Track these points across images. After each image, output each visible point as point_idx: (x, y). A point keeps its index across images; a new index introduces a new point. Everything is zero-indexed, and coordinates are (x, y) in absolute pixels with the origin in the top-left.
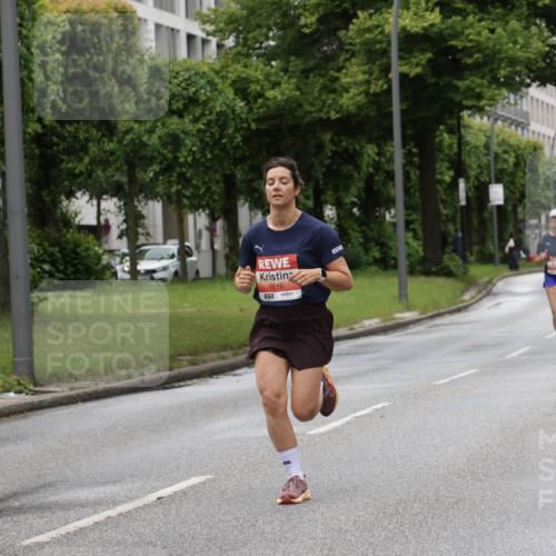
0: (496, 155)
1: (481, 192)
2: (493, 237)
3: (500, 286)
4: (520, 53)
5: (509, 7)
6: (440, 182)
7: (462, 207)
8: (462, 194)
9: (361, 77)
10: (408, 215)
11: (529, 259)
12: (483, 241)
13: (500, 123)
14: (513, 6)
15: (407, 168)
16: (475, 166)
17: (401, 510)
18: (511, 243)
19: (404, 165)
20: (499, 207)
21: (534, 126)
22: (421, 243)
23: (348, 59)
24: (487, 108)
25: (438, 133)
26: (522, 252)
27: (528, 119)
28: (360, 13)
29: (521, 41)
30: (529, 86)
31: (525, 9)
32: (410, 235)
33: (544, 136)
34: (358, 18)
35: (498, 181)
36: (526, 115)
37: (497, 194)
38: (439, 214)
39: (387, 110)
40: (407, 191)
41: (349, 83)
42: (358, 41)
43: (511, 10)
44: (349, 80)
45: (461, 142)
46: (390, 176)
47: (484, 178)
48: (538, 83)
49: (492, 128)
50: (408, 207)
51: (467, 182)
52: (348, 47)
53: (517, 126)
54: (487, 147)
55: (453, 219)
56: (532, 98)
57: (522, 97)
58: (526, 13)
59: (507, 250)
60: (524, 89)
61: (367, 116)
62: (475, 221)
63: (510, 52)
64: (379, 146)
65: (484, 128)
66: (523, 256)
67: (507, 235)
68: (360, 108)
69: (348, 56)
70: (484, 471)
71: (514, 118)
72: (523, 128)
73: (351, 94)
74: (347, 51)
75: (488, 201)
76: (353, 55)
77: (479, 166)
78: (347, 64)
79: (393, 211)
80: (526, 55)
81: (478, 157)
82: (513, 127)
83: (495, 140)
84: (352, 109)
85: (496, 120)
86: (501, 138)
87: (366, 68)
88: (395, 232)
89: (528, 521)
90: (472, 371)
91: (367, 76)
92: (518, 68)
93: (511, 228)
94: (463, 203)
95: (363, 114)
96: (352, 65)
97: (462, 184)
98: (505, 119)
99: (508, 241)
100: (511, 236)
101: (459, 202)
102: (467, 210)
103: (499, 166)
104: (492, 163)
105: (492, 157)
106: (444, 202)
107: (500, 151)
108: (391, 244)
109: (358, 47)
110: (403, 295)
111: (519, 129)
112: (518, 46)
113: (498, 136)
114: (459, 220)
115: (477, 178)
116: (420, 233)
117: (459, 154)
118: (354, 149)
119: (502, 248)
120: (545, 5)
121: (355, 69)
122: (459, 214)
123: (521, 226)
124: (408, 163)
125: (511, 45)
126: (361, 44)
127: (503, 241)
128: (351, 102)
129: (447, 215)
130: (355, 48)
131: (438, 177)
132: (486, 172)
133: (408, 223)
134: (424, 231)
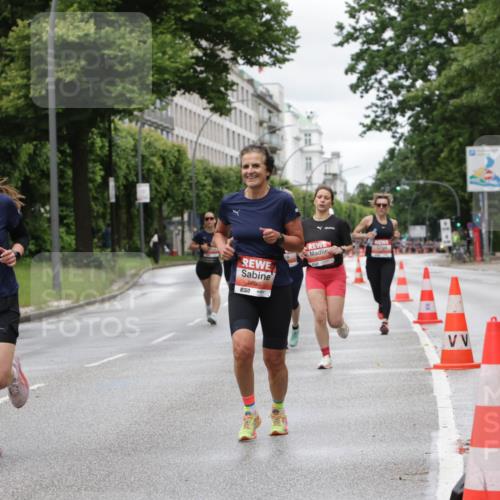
0: (143, 157)
1: (129, 191)
2: (139, 232)
3: (146, 277)
4: (168, 63)
5: (158, 20)
6: (93, 181)
7: (112, 204)
8: (112, 191)
9: (19, 81)
10: (62, 211)
11: (172, 253)
12: (130, 236)
13: (146, 127)
14: (162, 20)
15: (61, 167)
16: (124, 167)
17: (56, 483)
18: (155, 238)
19: (59, 164)
20: (145, 205)
21: (177, 131)
22: (73, 237)
23: (8, 64)
24: (136, 113)
25: (90, 135)
26: (166, 247)
27: (172, 124)
28: (19, 22)
29: (170, 52)
30: (174, 94)
31: (173, 22)
32: (63, 230)
33: (187, 140)
34: (17, 26)
35: (145, 180)
36: (171, 120)
37: (144, 192)
38: (90, 210)
39: (43, 113)
40: (61, 188)
41: (8, 87)
42: (17, 47)
43: (159, 23)
44: (8, 83)
45: (111, 144)
46: (46, 175)
47: (132, 178)
48: (182, 91)
49: (140, 132)
50: (61, 203)
51: (116, 181)
52: (8, 53)
53: (162, 130)
54: (135, 149)
55: (103, 216)
56: (176, 105)
57: (168, 104)
58: (174, 27)
59: (151, 244)
60: (170, 97)
61: (26, 118)
62: (124, 217)
63: (159, 61)
64: (36, 146)
65: (133, 132)
66: (167, 250)
67: (152, 230)
68: (18, 110)
69: (7, 61)
70: (133, 446)
71: (160, 123)
72: (168, 132)
73: (11, 97)
74: (7, 57)
75: (136, 199)
76: (12, 60)
77: (128, 167)
78: (6, 68)
79: (48, 208)
80: (173, 65)
81: (126, 159)
82: (159, 131)
83: (143, 143)
84: (11, 111)
85: (143, 124)
86: (148, 140)
87: (24, 72)
88: (49, 227)
89: (174, 491)
90: (120, 355)
91: (25, 81)
92: (166, 76)
93: (156, 225)
94: (113, 200)
95: (21, 116)
96: (11, 70)
97: (112, 183)
98: (152, 124)
99: (152, 236)
100: (156, 233)
101: (109, 199)
102: (116, 207)
103: (146, 167)
104: (140, 164)
105: (139, 159)
106: (95, 199)
107: (146, 153)
108: (46, 237)
109: (17, 53)
110: (56, 285)
111: (164, 133)
112: (167, 57)
113: (145, 139)
114: (108, 217)
115: (126, 177)
116: (73, 227)
117: (110, 155)
118: (12, 148)
119: (148, 242)
120: (190, 20)
121: (14, 73)
122: (109, 210)
123: (166, 222)
124: (62, 163)
125: (160, 55)
126: (21, 50)
127: (149, 236)
128: (10, 104)
129: (98, 212)
130: (14, 54)
131: (91, 175)
132: (133, 172)
133: (62, 219)
134: (76, 226)
